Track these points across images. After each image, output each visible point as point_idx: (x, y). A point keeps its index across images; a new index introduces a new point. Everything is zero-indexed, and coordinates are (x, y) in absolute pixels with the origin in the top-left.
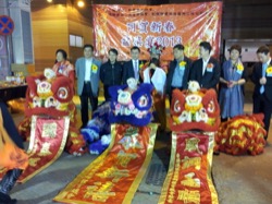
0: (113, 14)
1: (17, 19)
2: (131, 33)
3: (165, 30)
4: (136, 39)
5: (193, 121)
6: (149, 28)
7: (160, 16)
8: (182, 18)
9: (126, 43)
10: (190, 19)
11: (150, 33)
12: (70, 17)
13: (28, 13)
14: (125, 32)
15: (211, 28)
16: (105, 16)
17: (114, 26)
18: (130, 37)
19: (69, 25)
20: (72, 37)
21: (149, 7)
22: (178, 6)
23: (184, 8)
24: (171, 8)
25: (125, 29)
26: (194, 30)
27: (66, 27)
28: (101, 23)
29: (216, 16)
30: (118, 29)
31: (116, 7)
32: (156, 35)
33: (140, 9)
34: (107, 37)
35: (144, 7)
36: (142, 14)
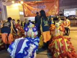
0: (28, 4)
3: (43, 8)
6: (39, 8)
7: (42, 4)
9: (33, 12)
12: (19, 7)
20: (20, 12)
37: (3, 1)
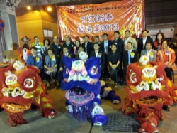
0: (70, 12)
1: (7, 20)
2: (84, 24)
3: (106, 20)
4: (87, 27)
5: (151, 89)
6: (95, 20)
7: (102, 11)
8: (117, 11)
9: (81, 31)
10: (123, 11)
11: (96, 23)
12: (43, 18)
13: (13, 16)
14: (79, 24)
15: (138, 16)
16: (65, 14)
17: (72, 20)
18: (83, 26)
19: (43, 23)
20: (45, 31)
21: (95, 5)
22: (114, 3)
23: (118, 4)
24: (110, 5)
25: (79, 21)
26: (126, 18)
27: (41, 25)
28: (63, 19)
29: (140, 8)
30: (75, 22)
31: (72, 7)
32: (101, 23)
33: (89, 7)
34: (68, 27)
35: (91, 5)
36: (90, 10)
37: (8, 4)
